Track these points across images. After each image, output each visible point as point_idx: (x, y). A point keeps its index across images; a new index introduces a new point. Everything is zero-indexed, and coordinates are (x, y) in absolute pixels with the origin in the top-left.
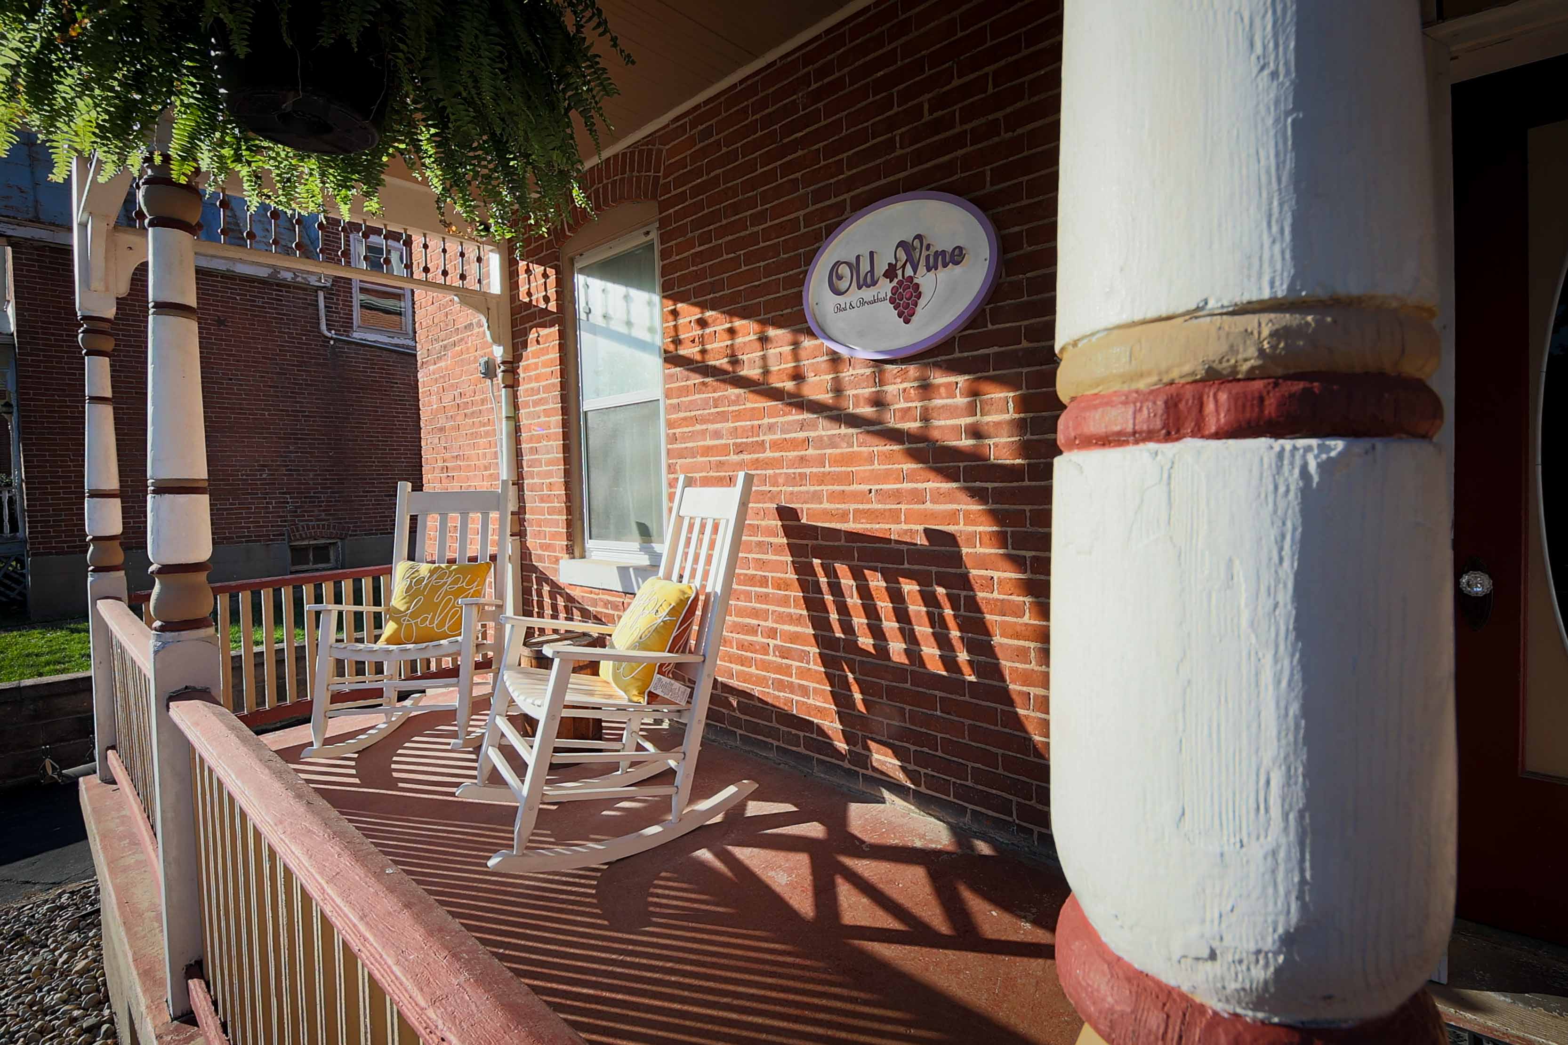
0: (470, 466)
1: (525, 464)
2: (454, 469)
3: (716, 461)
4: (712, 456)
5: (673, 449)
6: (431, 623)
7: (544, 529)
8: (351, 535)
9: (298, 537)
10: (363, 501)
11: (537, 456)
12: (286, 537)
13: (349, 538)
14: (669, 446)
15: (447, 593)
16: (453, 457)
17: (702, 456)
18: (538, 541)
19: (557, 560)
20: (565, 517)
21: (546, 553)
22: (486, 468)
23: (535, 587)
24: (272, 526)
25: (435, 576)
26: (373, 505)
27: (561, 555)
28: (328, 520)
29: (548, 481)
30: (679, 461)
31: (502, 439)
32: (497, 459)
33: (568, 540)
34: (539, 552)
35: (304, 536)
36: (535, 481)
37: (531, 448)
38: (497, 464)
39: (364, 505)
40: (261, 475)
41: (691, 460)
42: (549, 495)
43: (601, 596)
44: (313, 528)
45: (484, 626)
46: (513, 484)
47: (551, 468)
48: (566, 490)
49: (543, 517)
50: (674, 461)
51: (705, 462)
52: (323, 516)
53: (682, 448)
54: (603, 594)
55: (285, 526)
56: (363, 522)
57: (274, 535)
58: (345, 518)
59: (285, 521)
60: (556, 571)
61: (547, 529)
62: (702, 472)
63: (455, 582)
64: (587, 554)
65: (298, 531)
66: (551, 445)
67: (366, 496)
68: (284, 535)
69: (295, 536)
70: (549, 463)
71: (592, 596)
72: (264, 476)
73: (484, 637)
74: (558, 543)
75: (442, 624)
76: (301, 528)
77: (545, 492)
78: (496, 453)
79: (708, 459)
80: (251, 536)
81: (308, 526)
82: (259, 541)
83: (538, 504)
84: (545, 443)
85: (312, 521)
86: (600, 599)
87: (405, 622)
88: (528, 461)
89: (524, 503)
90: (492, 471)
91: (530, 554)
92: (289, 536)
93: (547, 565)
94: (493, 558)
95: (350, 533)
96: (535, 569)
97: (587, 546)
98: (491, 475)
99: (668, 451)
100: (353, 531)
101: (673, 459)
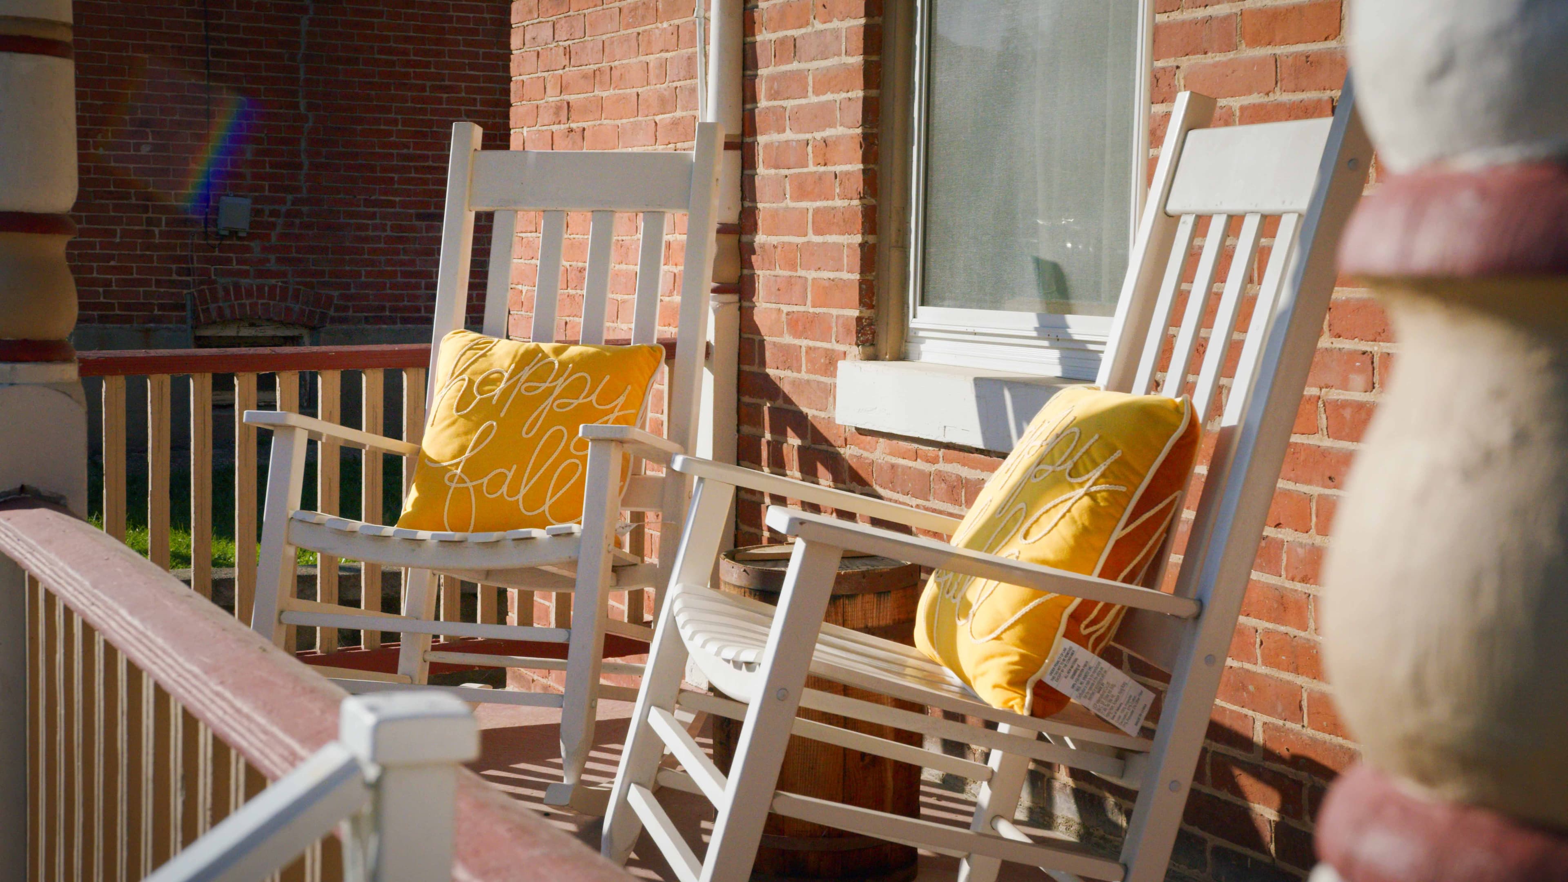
0: (624, 98)
1: (762, 89)
2: (585, 111)
3: (1296, 55)
4: (1284, 42)
5: (1169, 26)
6: (514, 490)
7: (801, 273)
8: (333, 320)
9: (214, 314)
10: (364, 227)
11: (795, 66)
12: (188, 313)
13: (328, 326)
14: (1161, 18)
15: (552, 418)
16: (585, 77)
17: (1255, 41)
18: (786, 308)
19: (829, 364)
20: (858, 239)
21: (804, 343)
22: (665, 104)
23: (768, 436)
24: (159, 283)
25: (526, 373)
26: (389, 239)
27: (841, 348)
28: (284, 274)
29: (819, 135)
30: (1186, 62)
31: (707, 19)
32: (693, 77)
33: (862, 303)
34: (788, 339)
35: (227, 312)
36: (789, 135)
37: (782, 42)
38: (693, 90)
39: (366, 239)
40: (137, 147)
41: (1220, 57)
42: (820, 177)
43: (941, 466)
44: (249, 294)
45: (638, 517)
46: (728, 146)
47: (829, 97)
48: (865, 160)
49: (800, 240)
50: (1170, 62)
51: (1260, 63)
52: (273, 266)
53: (1196, 22)
54: (946, 460)
55: (187, 285)
56: (365, 286)
57: (162, 307)
58: (322, 273)
59: (188, 272)
60: (829, 392)
61: (811, 275)
62: (1250, 92)
63: (573, 390)
64: (911, 347)
65: (215, 299)
66: (836, 33)
67: (373, 216)
68: (183, 307)
69: (207, 311)
70: (826, 83)
71: (920, 465)
72: (145, 150)
73: (638, 546)
74: (835, 312)
75: (536, 498)
76: (221, 293)
77: (812, 168)
78: (691, 59)
79: (1269, 50)
80: (111, 306)
81: (237, 287)
82: (129, 320)
83: (789, 203)
84: (819, 26)
85: (245, 274)
86: (939, 473)
87: (454, 485)
88: (772, 78)
89: (754, 200)
90: (679, 114)
91: (762, 342)
92: (195, 312)
93: (804, 375)
94: (670, 347)
95: (332, 313)
96: (771, 389)
97: (913, 323)
98: (675, 123)
99: (1157, 31)
100: (338, 309)
101: (1167, 55)
